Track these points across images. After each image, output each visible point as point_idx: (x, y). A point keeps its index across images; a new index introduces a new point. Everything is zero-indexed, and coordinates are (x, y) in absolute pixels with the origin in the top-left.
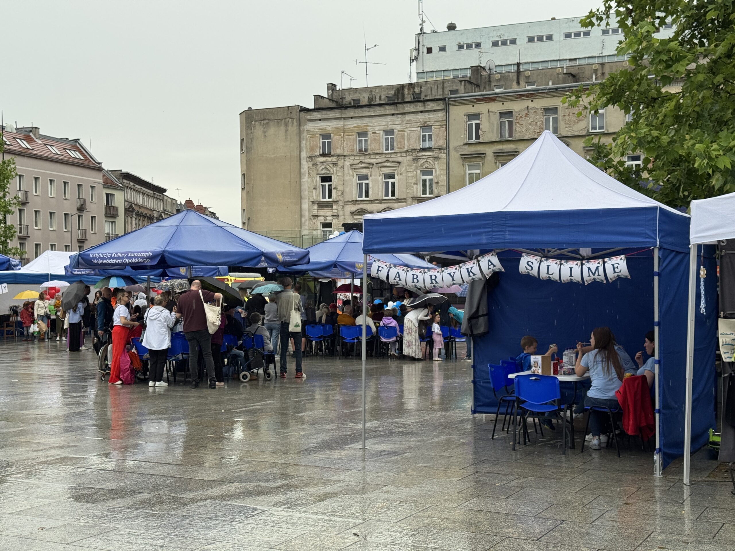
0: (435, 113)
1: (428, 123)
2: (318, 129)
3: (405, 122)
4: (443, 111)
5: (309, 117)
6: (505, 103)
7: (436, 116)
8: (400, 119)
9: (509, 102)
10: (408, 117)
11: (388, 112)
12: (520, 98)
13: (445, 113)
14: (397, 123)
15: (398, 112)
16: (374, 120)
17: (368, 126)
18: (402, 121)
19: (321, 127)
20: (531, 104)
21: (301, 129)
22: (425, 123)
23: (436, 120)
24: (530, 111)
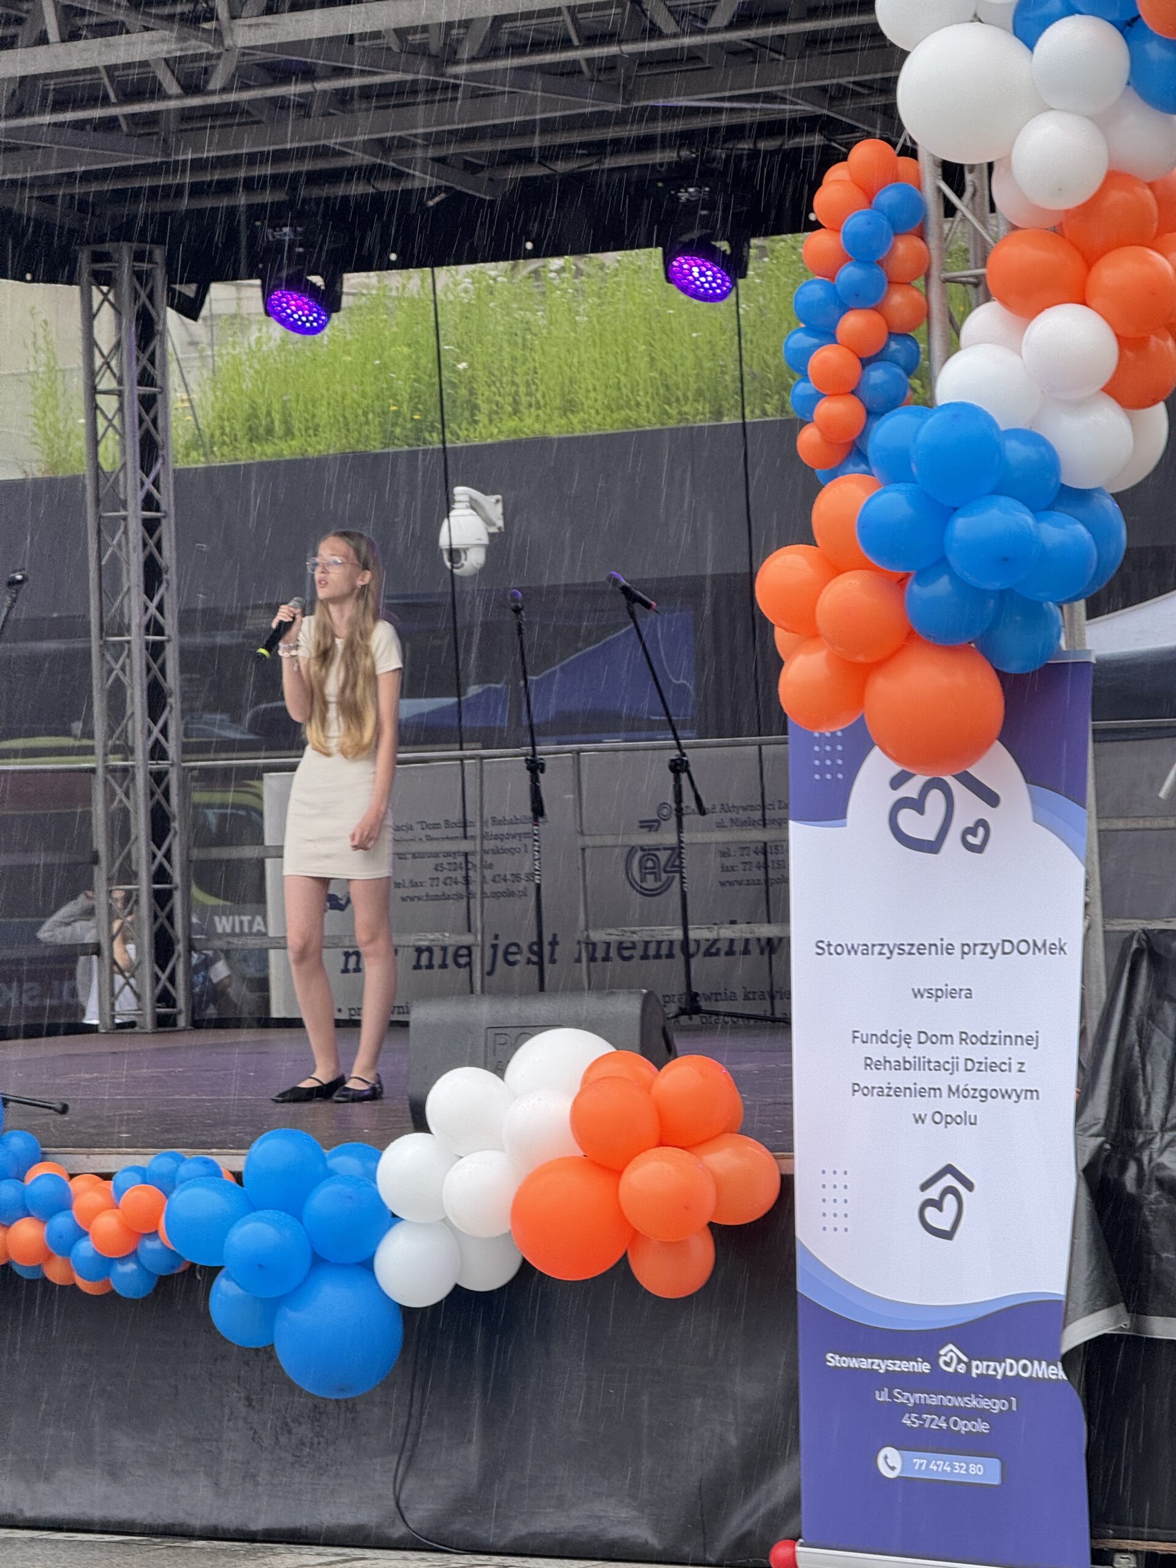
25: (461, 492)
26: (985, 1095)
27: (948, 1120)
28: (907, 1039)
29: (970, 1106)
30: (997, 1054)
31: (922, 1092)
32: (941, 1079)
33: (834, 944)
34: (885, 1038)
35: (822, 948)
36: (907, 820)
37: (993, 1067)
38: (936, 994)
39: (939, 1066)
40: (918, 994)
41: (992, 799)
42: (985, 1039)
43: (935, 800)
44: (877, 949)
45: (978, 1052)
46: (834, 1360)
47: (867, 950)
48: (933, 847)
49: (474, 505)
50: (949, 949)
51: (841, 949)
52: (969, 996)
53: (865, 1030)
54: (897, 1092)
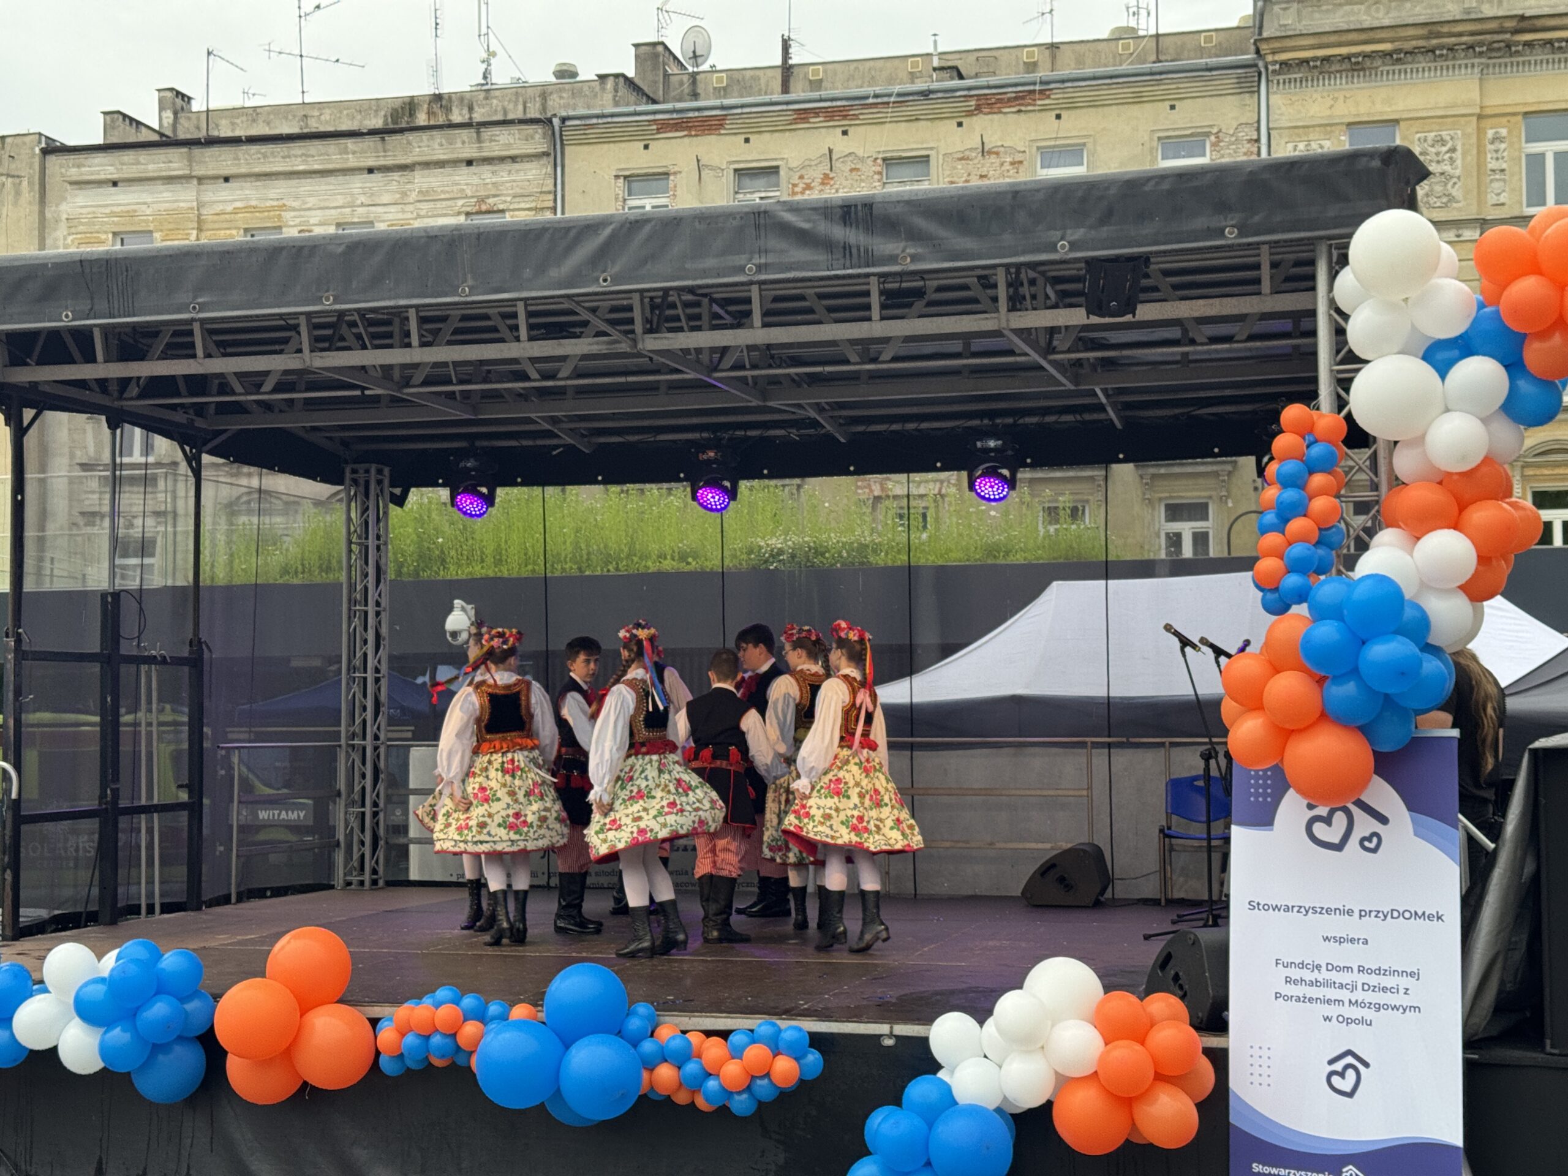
0: (516, 166)
1: (491, 201)
2: (108, 216)
3: (413, 196)
4: (544, 160)
5: (74, 173)
6: (752, 137)
7: (521, 176)
8: (394, 186)
9: (767, 136)
10: (421, 180)
11: (352, 162)
12: (805, 120)
13: (550, 169)
14: (386, 199)
15: (389, 162)
16: (306, 186)
17: (283, 208)
18: (404, 194)
19: (115, 209)
20: (841, 145)
21: (48, 215)
22: (482, 200)
23: (518, 191)
24: (837, 165)
25: (458, 603)
26: (1378, 1007)
27: (1348, 1021)
28: (1318, 967)
29: (1368, 1014)
30: (1388, 981)
31: (1329, 1002)
32: (1345, 995)
33: (1262, 903)
34: (1302, 965)
35: (1254, 906)
36: (1319, 829)
37: (1384, 989)
38: (1340, 941)
39: (1341, 986)
40: (1326, 939)
41: (1383, 820)
42: (1378, 971)
43: (1340, 819)
44: (1296, 909)
45: (1373, 980)
46: (1257, 1168)
47: (1287, 909)
48: (1339, 847)
49: (463, 609)
50: (1350, 912)
51: (1267, 907)
52: (1366, 942)
53: (1287, 960)
54: (1310, 1000)
